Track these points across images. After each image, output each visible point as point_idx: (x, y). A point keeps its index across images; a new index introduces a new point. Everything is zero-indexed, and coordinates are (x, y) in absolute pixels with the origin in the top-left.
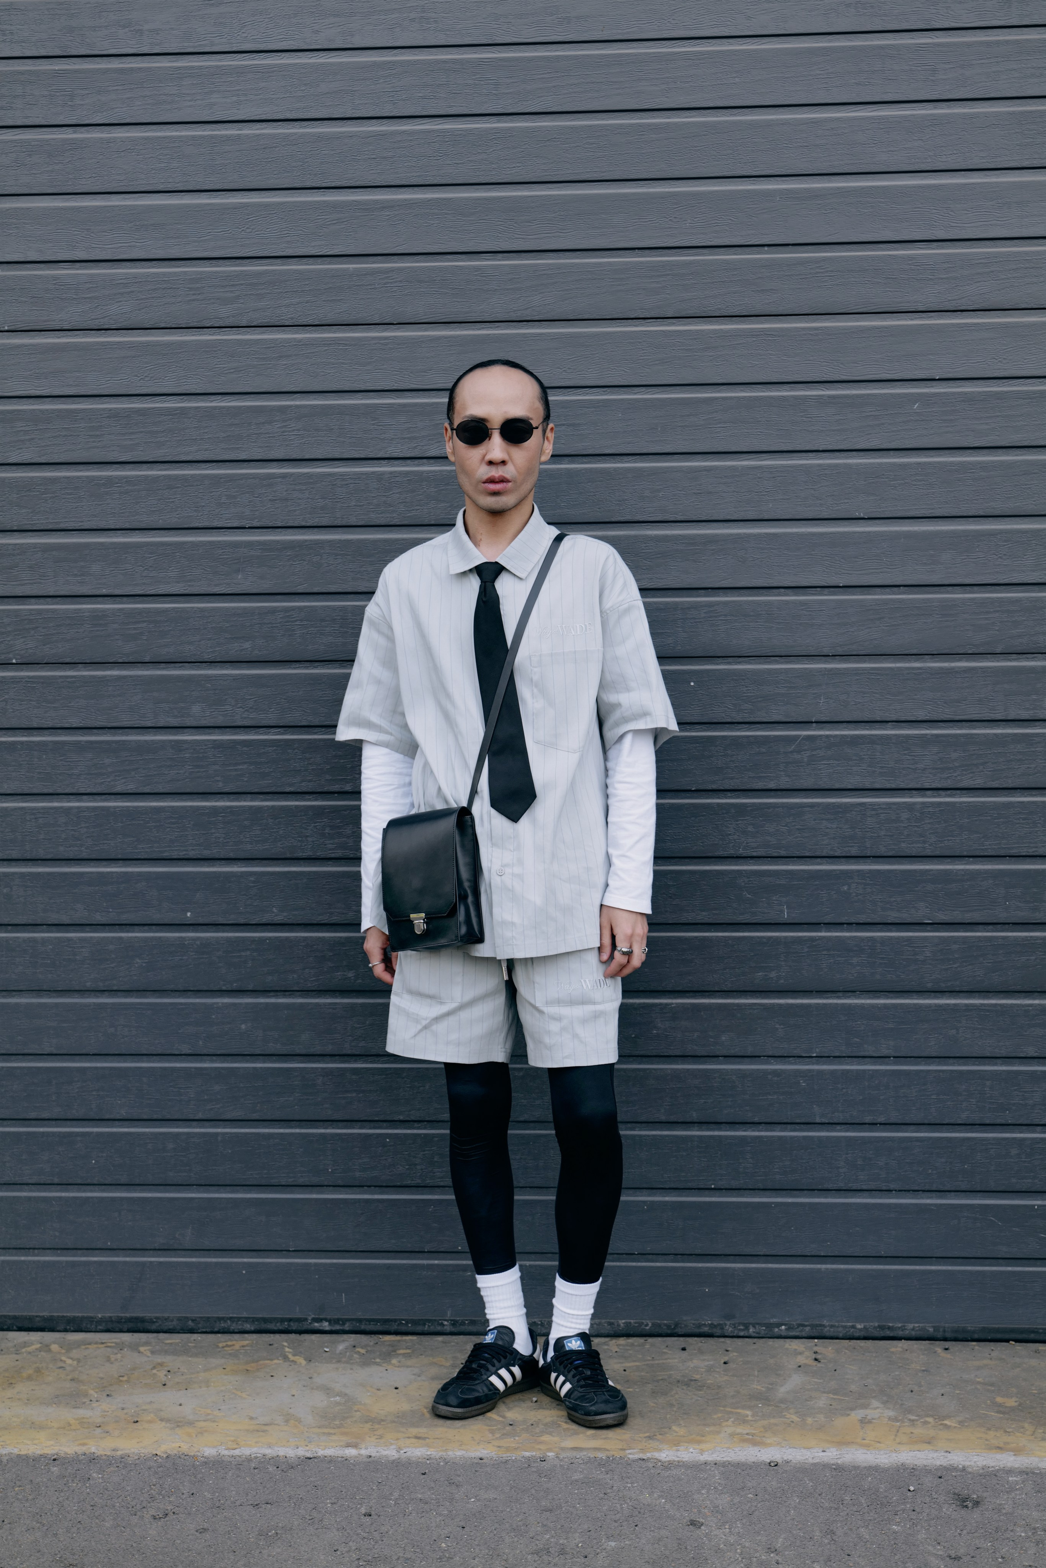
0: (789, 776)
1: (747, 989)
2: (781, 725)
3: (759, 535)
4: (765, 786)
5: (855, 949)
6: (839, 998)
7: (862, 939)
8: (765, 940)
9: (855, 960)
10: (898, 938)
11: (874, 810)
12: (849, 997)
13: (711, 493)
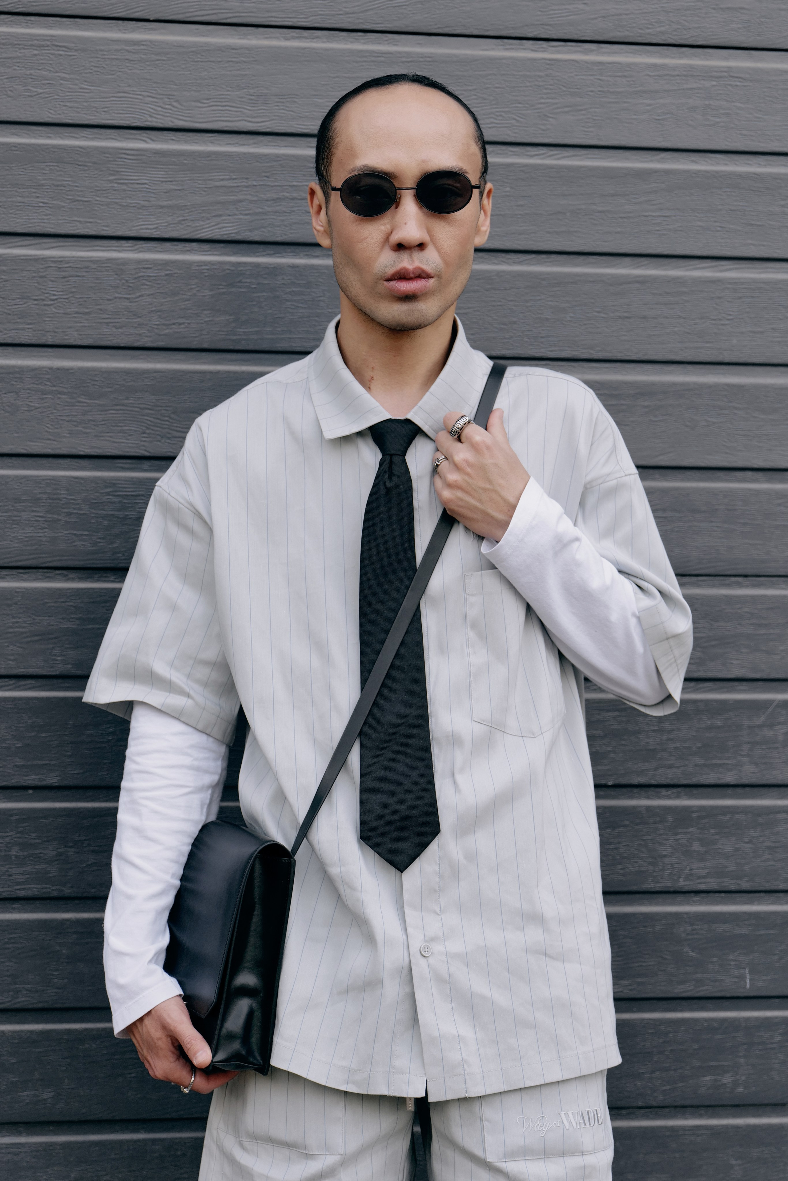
0: (756, 764)
1: (688, 1102)
2: (744, 683)
3: (716, 386)
4: (719, 778)
8: (715, 1024)
13: (645, 317)
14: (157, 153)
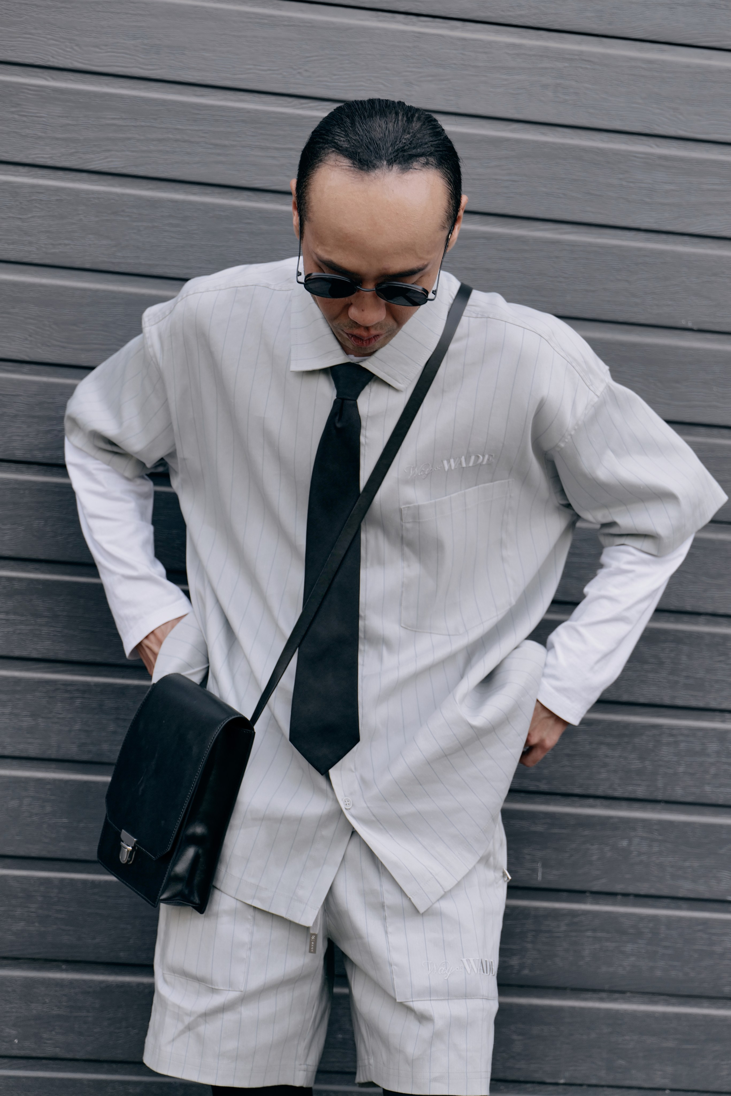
5: (631, 931)
6: (602, 1000)
7: (641, 918)
9: (629, 948)
10: (691, 920)
11: (672, 735)
12: (615, 1000)
14: (56, 90)
